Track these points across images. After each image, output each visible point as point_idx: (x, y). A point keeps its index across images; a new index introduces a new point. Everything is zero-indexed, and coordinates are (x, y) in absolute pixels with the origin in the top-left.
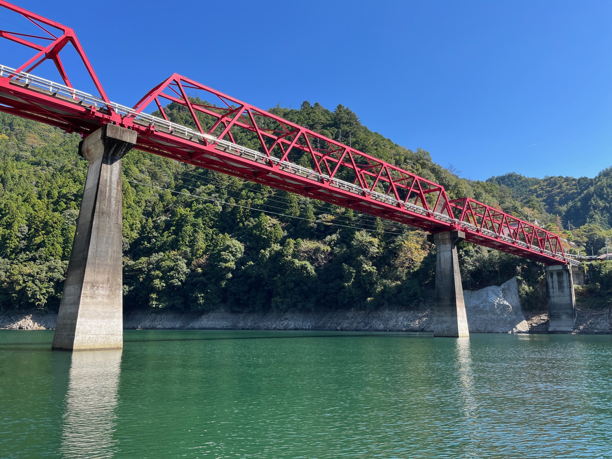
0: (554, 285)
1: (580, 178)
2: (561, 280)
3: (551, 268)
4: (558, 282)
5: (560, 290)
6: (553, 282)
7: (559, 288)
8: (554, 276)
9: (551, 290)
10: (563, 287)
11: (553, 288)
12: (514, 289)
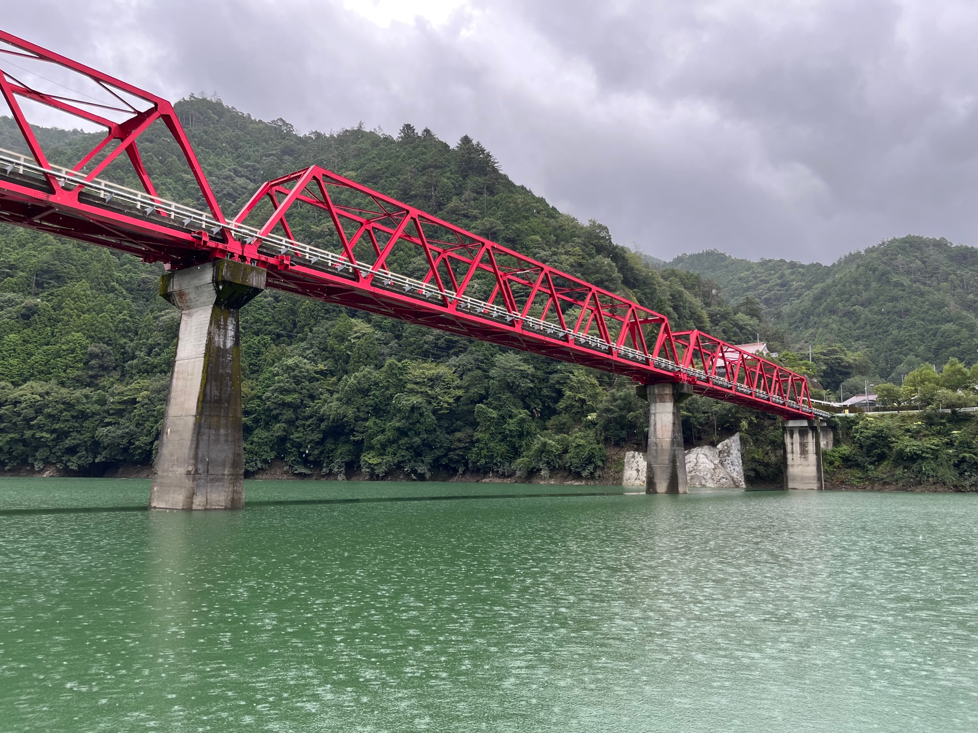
0: (794, 449)
1: (810, 265)
2: (805, 441)
3: (791, 424)
4: (801, 444)
5: (803, 456)
6: (792, 444)
7: (801, 454)
8: (794, 436)
9: (789, 456)
10: (807, 451)
11: (793, 452)
12: (736, 452)
